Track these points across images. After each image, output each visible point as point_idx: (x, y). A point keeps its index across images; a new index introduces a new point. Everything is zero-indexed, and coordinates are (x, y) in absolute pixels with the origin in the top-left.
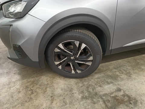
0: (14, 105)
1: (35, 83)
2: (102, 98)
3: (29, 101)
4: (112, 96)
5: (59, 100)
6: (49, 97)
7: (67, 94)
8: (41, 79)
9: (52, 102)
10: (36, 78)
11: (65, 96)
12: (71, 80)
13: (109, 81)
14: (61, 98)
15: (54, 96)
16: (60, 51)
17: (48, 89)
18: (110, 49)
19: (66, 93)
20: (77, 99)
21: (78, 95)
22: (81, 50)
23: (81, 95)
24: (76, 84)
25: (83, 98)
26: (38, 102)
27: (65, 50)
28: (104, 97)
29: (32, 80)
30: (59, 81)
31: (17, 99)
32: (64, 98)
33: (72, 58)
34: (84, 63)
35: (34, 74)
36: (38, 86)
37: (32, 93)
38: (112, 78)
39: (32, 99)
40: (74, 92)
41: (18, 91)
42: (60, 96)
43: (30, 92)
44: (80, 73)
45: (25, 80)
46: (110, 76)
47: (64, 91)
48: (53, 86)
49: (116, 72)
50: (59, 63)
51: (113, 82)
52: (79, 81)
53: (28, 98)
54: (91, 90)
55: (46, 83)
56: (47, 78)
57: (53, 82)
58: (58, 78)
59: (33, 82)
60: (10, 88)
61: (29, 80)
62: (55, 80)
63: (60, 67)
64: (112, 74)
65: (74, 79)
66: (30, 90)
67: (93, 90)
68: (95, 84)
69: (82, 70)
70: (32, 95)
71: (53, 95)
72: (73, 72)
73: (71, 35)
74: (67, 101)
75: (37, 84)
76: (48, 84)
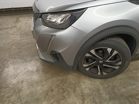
0: (51, 102)
1: (64, 82)
2: (128, 100)
3: (63, 99)
4: (137, 98)
5: (89, 99)
6: (80, 96)
7: (96, 94)
8: (68, 78)
9: (84, 101)
10: (63, 77)
11: (94, 96)
12: (96, 80)
13: (132, 82)
14: (91, 97)
15: (84, 96)
16: (91, 56)
17: (77, 88)
18: (136, 53)
19: (94, 93)
20: (106, 100)
21: (106, 96)
22: (112, 56)
23: (108, 95)
24: (101, 85)
25: (110, 98)
26: (71, 100)
27: (96, 56)
28: (130, 99)
29: (61, 78)
30: (85, 80)
31: (52, 97)
32: (94, 98)
33: (100, 62)
34: (112, 67)
35: (61, 73)
36: (67, 85)
37: (64, 92)
38: (133, 79)
39: (65, 97)
40: (102, 92)
41: (51, 88)
42: (89, 96)
43: (61, 91)
44: (105, 75)
45: (54, 79)
46: (132, 77)
47: (92, 91)
48: (81, 85)
49: (136, 73)
50: (87, 65)
51: (136, 83)
52: (104, 81)
53: (62, 96)
54: (117, 91)
55: (74, 82)
56: (73, 77)
57: (80, 82)
58: (84, 78)
59: (62, 81)
60: (43, 86)
61: (58, 79)
62: (81, 79)
63: (88, 69)
64: (133, 75)
65: (98, 80)
66: (61, 89)
67: (118, 91)
68: (120, 86)
69: (107, 73)
70: (64, 93)
71: (83, 94)
72: (99, 73)
73: (106, 43)
74: (97, 101)
75: (66, 83)
76: (76, 83)
